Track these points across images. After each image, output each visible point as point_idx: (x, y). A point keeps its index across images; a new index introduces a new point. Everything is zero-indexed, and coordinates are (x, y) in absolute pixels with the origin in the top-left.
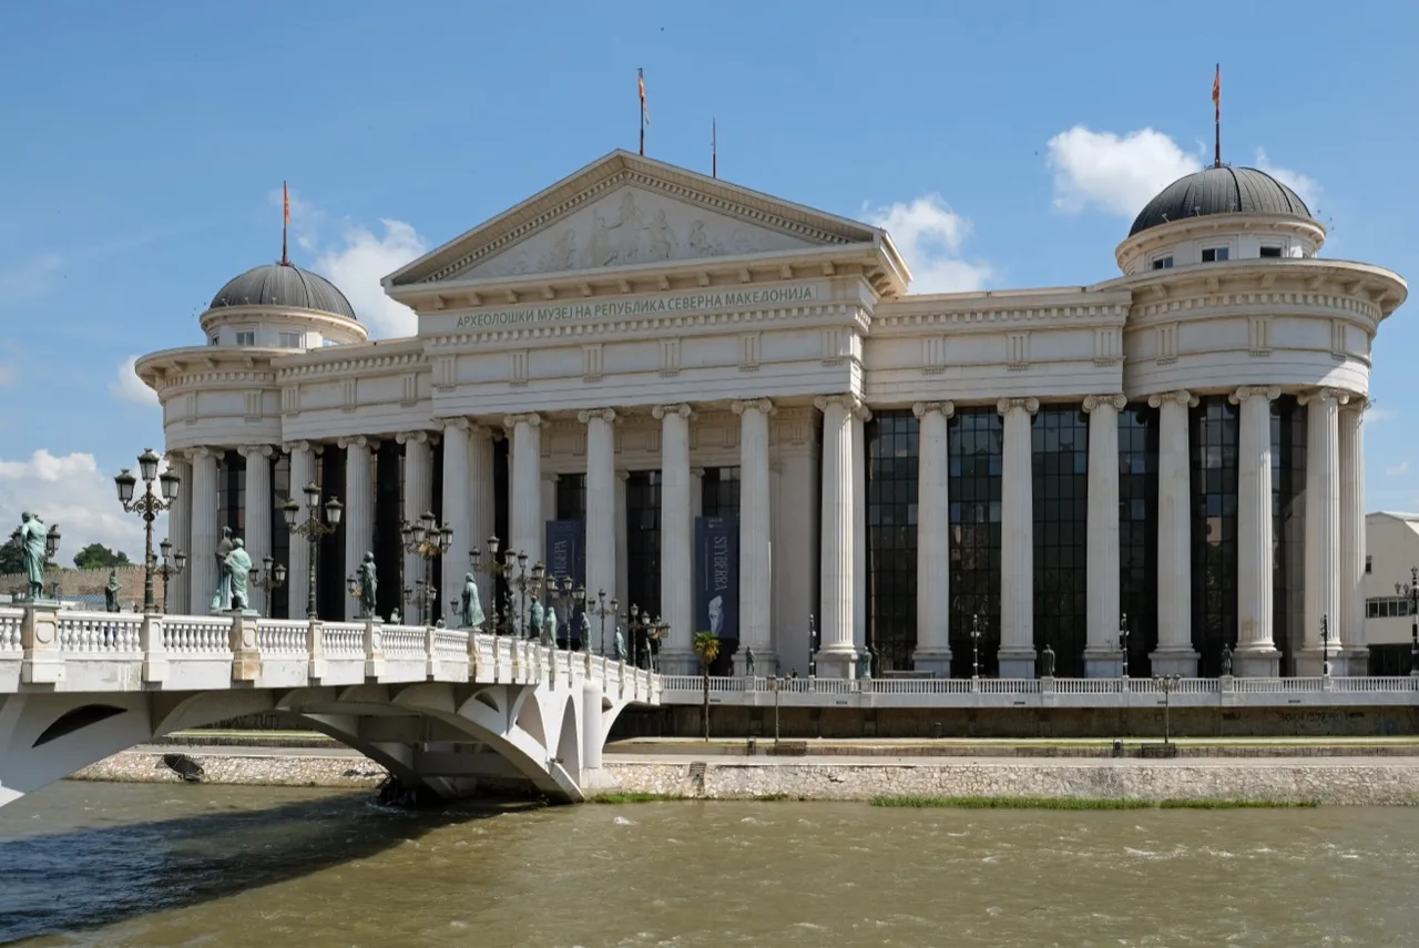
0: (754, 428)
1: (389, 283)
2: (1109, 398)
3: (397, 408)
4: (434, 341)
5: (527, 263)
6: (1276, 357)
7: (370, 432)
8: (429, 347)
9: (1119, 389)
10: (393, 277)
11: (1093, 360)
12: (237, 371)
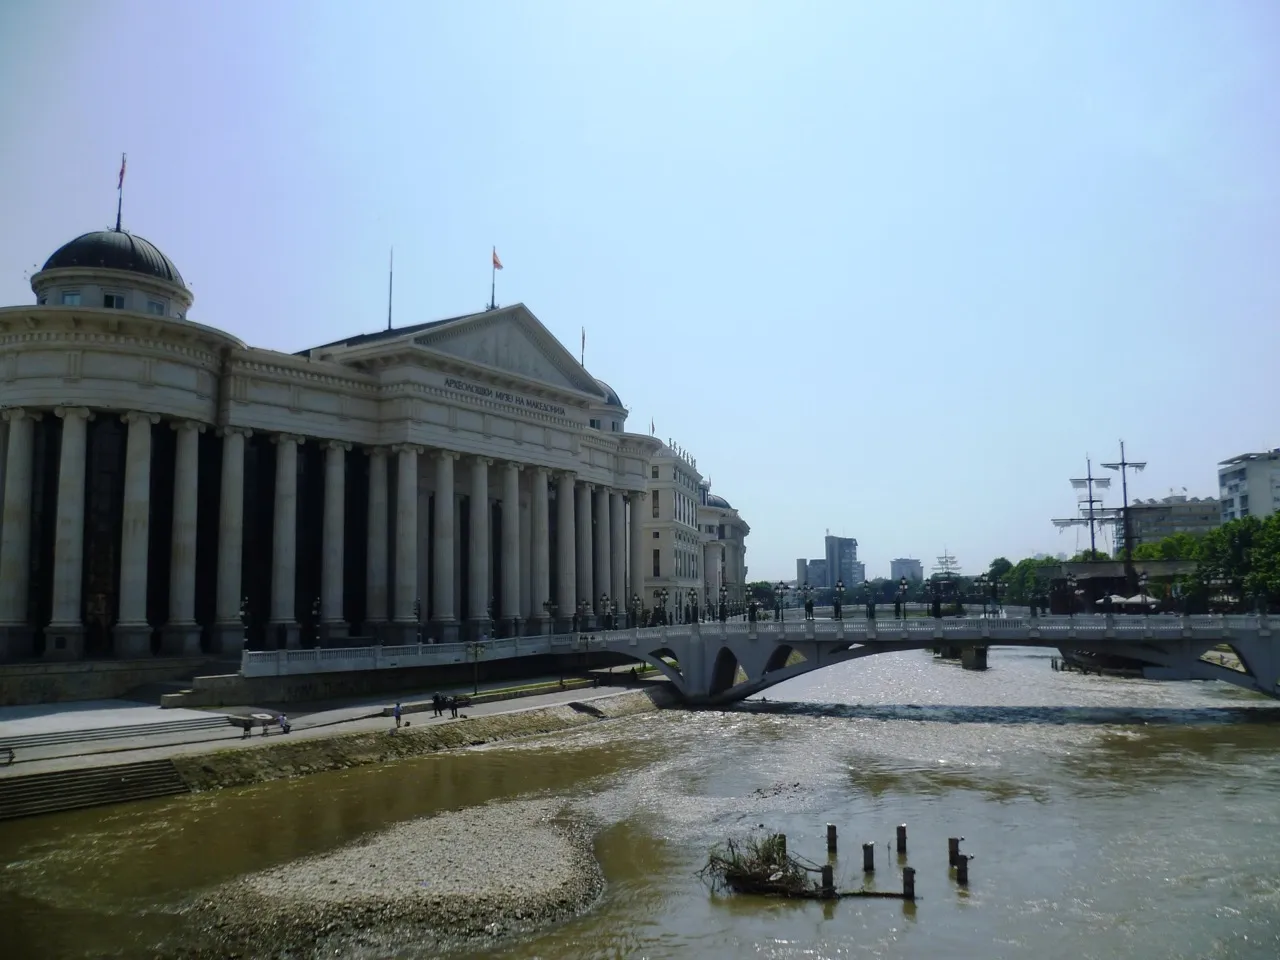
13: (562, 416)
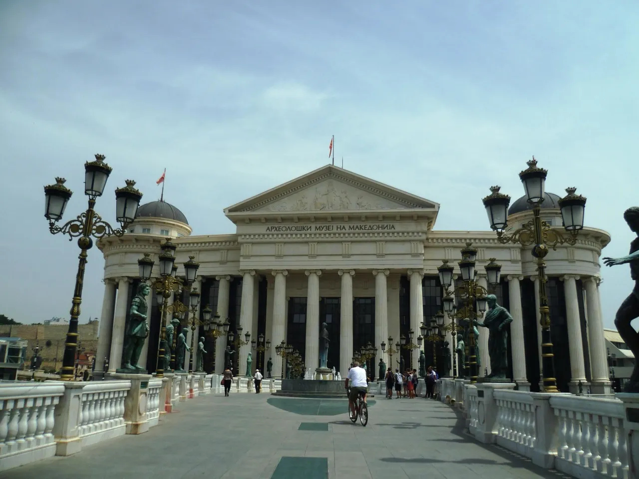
0: (382, 282)
1: (227, 211)
2: (517, 276)
3: (218, 265)
4: (243, 237)
5: (287, 207)
6: (577, 263)
7: (204, 275)
8: (240, 240)
9: (520, 273)
10: (229, 209)
11: (510, 261)
12: (145, 244)
13: (393, 230)
